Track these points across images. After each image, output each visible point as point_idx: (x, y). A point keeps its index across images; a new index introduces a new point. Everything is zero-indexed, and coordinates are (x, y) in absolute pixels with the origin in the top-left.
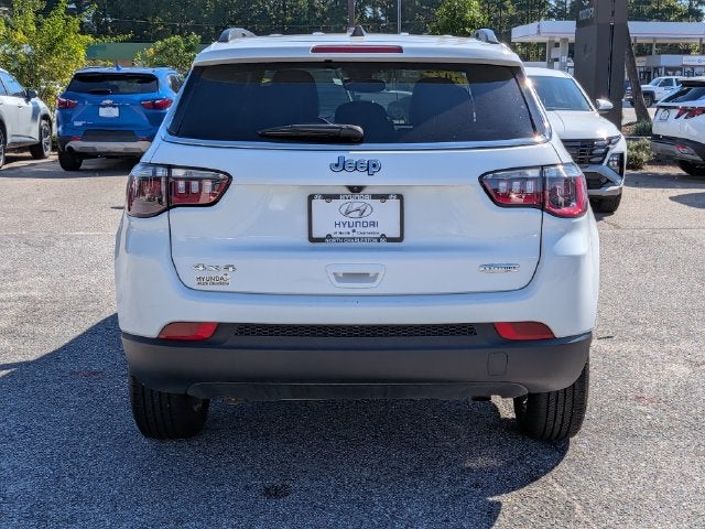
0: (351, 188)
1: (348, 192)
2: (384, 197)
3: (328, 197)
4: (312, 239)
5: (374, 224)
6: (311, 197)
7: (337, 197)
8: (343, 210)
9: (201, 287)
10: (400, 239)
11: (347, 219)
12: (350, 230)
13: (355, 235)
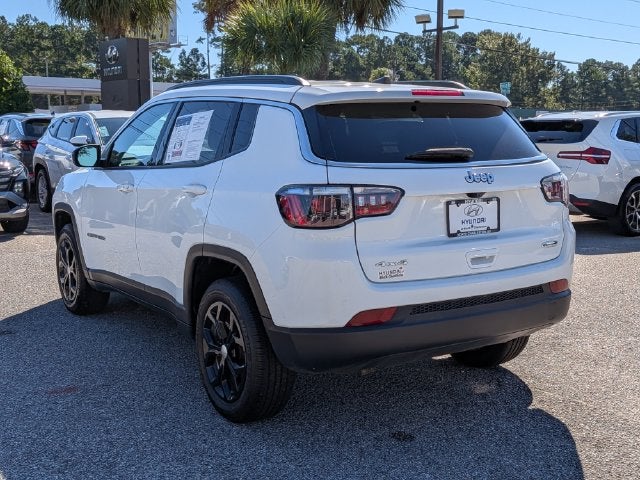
0: (470, 195)
1: (467, 198)
2: (488, 200)
3: (459, 202)
4: (450, 235)
5: (483, 220)
6: (448, 203)
7: (462, 201)
8: (466, 212)
9: (382, 280)
10: (498, 229)
11: (468, 218)
12: (470, 225)
13: (473, 229)
